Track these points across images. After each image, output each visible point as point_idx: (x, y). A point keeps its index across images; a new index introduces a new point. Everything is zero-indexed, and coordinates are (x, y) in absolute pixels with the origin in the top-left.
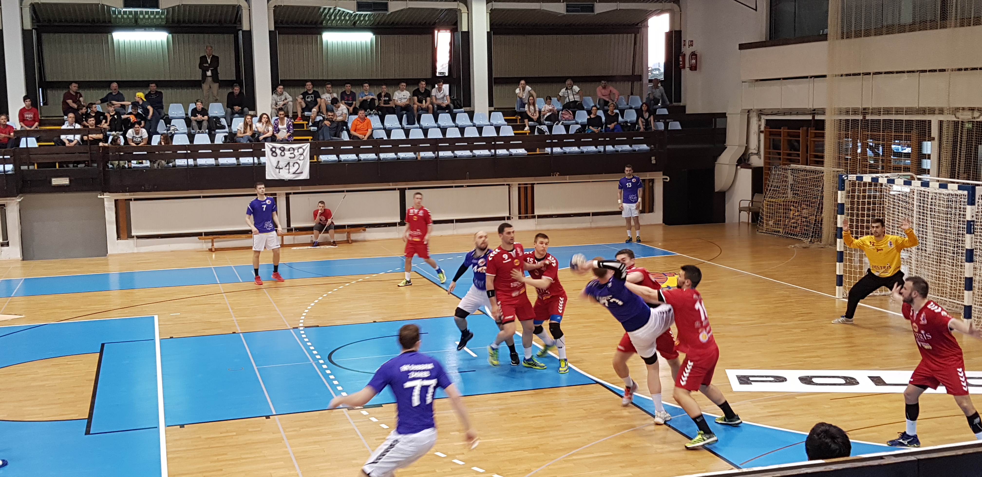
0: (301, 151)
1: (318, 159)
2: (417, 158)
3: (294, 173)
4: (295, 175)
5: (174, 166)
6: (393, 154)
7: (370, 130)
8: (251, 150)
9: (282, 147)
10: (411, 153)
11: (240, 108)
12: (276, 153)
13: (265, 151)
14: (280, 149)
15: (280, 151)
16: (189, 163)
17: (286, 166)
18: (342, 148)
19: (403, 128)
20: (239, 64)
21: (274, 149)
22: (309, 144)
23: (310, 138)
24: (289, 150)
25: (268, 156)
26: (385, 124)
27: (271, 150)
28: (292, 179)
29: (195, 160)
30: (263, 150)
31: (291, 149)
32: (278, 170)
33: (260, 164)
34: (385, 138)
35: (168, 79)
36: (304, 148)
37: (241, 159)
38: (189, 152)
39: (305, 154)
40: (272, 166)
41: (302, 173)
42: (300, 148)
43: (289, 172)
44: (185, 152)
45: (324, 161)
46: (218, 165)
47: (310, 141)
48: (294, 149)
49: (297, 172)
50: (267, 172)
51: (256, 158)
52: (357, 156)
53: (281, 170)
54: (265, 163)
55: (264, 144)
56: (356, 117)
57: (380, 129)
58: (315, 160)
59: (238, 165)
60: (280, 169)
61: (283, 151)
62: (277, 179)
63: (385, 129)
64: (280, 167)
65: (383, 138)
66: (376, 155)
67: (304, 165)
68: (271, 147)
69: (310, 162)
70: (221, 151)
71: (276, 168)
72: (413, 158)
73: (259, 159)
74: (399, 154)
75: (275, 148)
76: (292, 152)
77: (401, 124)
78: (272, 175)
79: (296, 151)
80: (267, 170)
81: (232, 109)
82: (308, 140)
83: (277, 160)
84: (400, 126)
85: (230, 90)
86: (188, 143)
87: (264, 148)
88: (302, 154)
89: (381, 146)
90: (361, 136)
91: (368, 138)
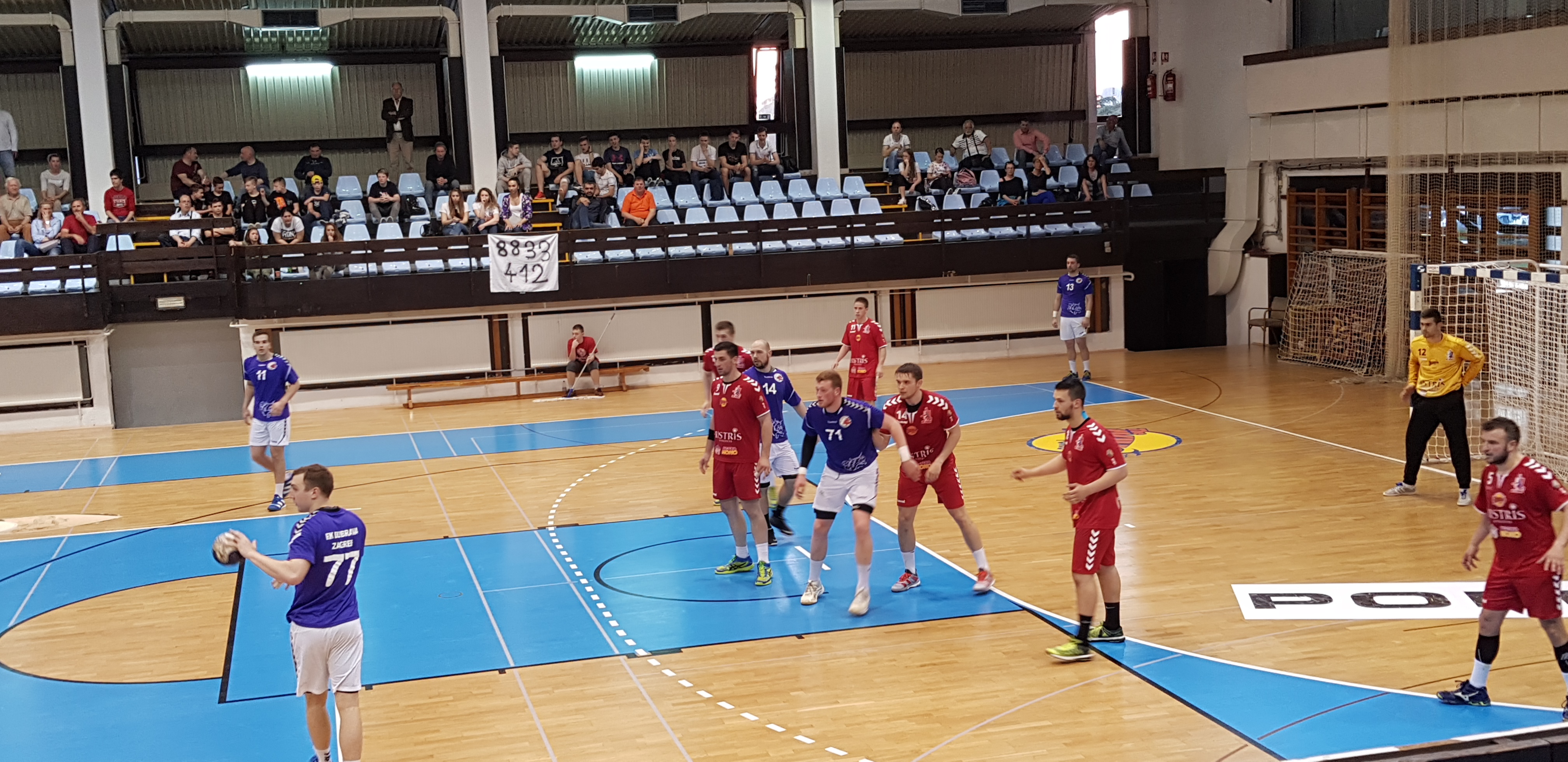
0: (544, 246)
1: (571, 258)
2: (727, 253)
3: (534, 282)
4: (535, 285)
5: (347, 275)
6: (690, 247)
7: (652, 211)
8: (467, 247)
9: (515, 241)
10: (718, 246)
11: (446, 180)
12: (506, 251)
13: (487, 248)
14: (511, 243)
15: (512, 248)
16: (371, 270)
17: (521, 271)
18: (608, 239)
19: (704, 206)
20: (444, 110)
21: (502, 245)
22: (557, 235)
23: (559, 224)
24: (526, 246)
25: (494, 256)
26: (677, 199)
27: (498, 245)
28: (531, 290)
29: (379, 264)
30: (484, 246)
31: (529, 244)
32: (508, 277)
33: (480, 268)
34: (677, 222)
35: (333, 137)
36: (549, 241)
38: (369, 252)
39: (550, 251)
40: (500, 271)
41: (547, 281)
42: (543, 241)
43: (526, 281)
44: (364, 252)
45: (581, 262)
46: (416, 272)
47: (558, 230)
48: (533, 244)
49: (539, 280)
50: (491, 282)
51: (473, 260)
52: (633, 251)
53: (513, 277)
54: (488, 267)
55: (486, 237)
56: (631, 189)
58: (567, 260)
59: (446, 270)
60: (512, 275)
61: (517, 247)
62: (508, 291)
63: (675, 207)
64: (513, 272)
65: (672, 223)
66: (663, 250)
67: (550, 268)
68: (497, 241)
69: (560, 264)
70: (419, 249)
71: (506, 274)
72: (721, 254)
73: (478, 260)
74: (699, 247)
75: (504, 242)
76: (531, 248)
77: (701, 199)
78: (499, 285)
79: (537, 247)
80: (491, 277)
81: (435, 182)
82: (555, 228)
83: (508, 262)
84: (700, 203)
85: (432, 153)
86: (368, 238)
87: (487, 243)
88: (546, 251)
89: (670, 236)
90: (638, 220)
91: (650, 223)
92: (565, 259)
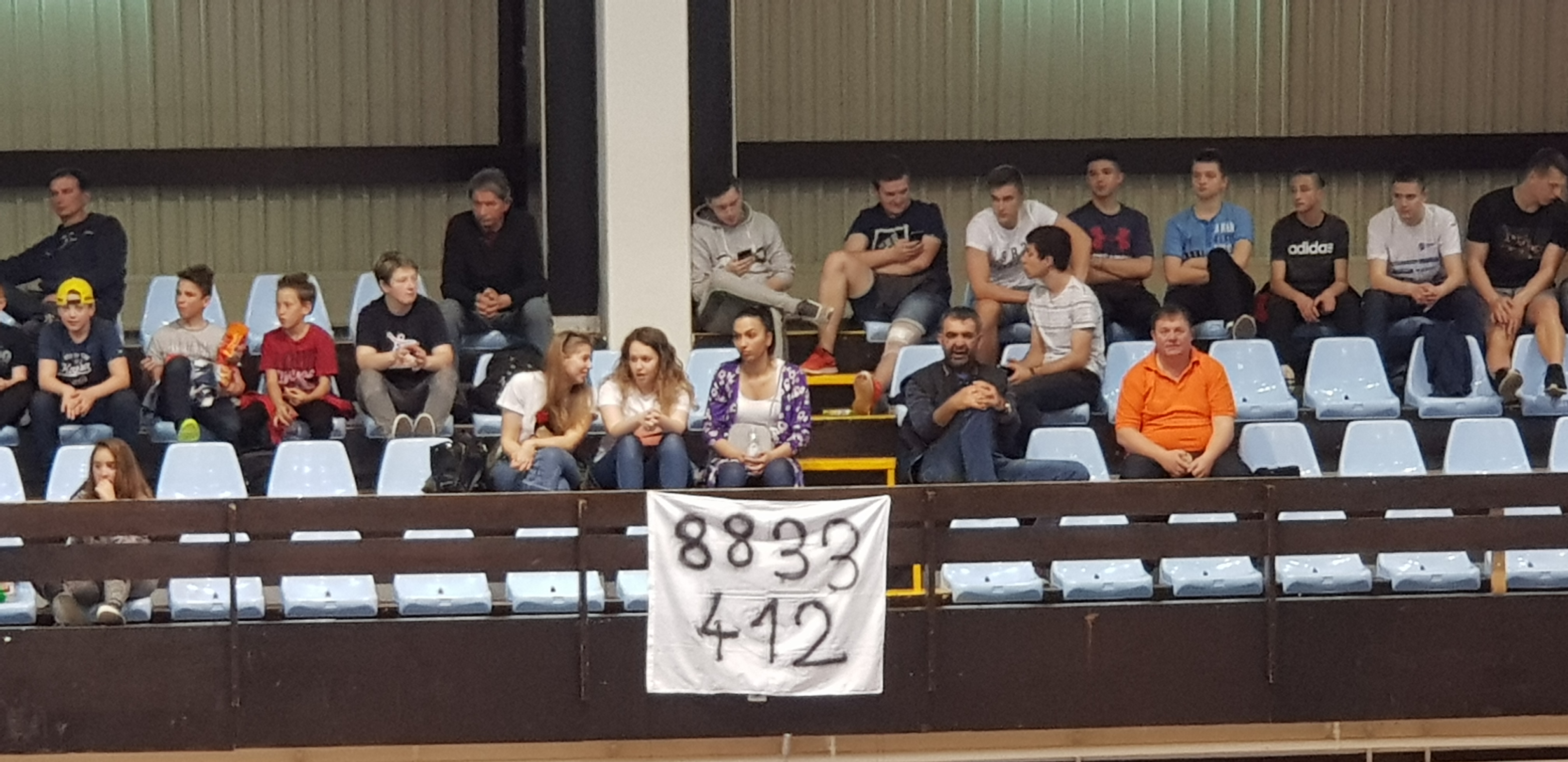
0: (840, 536)
1: (931, 583)
2: (1486, 585)
3: (798, 663)
4: (803, 673)
5: (161, 616)
6: (1354, 559)
7: (1222, 426)
8: (573, 532)
9: (739, 516)
10: (1452, 556)
11: (506, 299)
12: (706, 551)
13: (642, 540)
14: (727, 525)
15: (730, 540)
16: (242, 601)
17: (756, 623)
18: (1065, 521)
19: (1409, 414)
20: (519, 56)
21: (693, 530)
22: (886, 500)
23: (887, 463)
24: (776, 535)
25: (662, 568)
26: (1310, 388)
27: (679, 531)
28: (784, 692)
29: (271, 580)
30: (631, 531)
31: (787, 528)
32: (710, 643)
33: (614, 607)
34: (1311, 469)
36: (858, 521)
37: (513, 578)
38: (242, 537)
39: (860, 556)
40: (681, 618)
41: (842, 660)
42: (837, 521)
43: (773, 657)
44: (224, 538)
45: (969, 596)
46: (394, 612)
47: (891, 483)
48: (802, 531)
49: (815, 656)
50: (650, 656)
51: (593, 577)
52: (1151, 566)
53: (727, 643)
54: (642, 606)
55: (641, 501)
56: (1146, 348)
57: (1282, 416)
58: (918, 590)
59: (497, 611)
60: (722, 635)
61: (744, 537)
62: (704, 691)
63: (1307, 416)
64: (726, 627)
65: (1295, 471)
66: (1257, 563)
67: (857, 617)
68: (678, 515)
69: (891, 602)
70: (409, 535)
71: (704, 631)
72: (1460, 587)
73: (609, 577)
74: (1384, 559)
75: (701, 521)
76: (792, 543)
77: (1399, 389)
78: (676, 668)
79: (814, 539)
80: (650, 641)
82: (879, 476)
83: (712, 589)
84: (1394, 402)
86: (240, 492)
87: (642, 521)
88: (846, 557)
89: (1283, 516)
90: (1169, 458)
91: (1216, 468)
92: (910, 586)
